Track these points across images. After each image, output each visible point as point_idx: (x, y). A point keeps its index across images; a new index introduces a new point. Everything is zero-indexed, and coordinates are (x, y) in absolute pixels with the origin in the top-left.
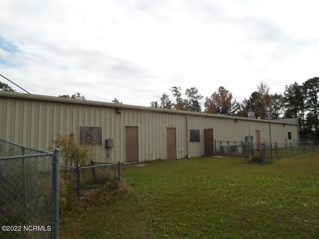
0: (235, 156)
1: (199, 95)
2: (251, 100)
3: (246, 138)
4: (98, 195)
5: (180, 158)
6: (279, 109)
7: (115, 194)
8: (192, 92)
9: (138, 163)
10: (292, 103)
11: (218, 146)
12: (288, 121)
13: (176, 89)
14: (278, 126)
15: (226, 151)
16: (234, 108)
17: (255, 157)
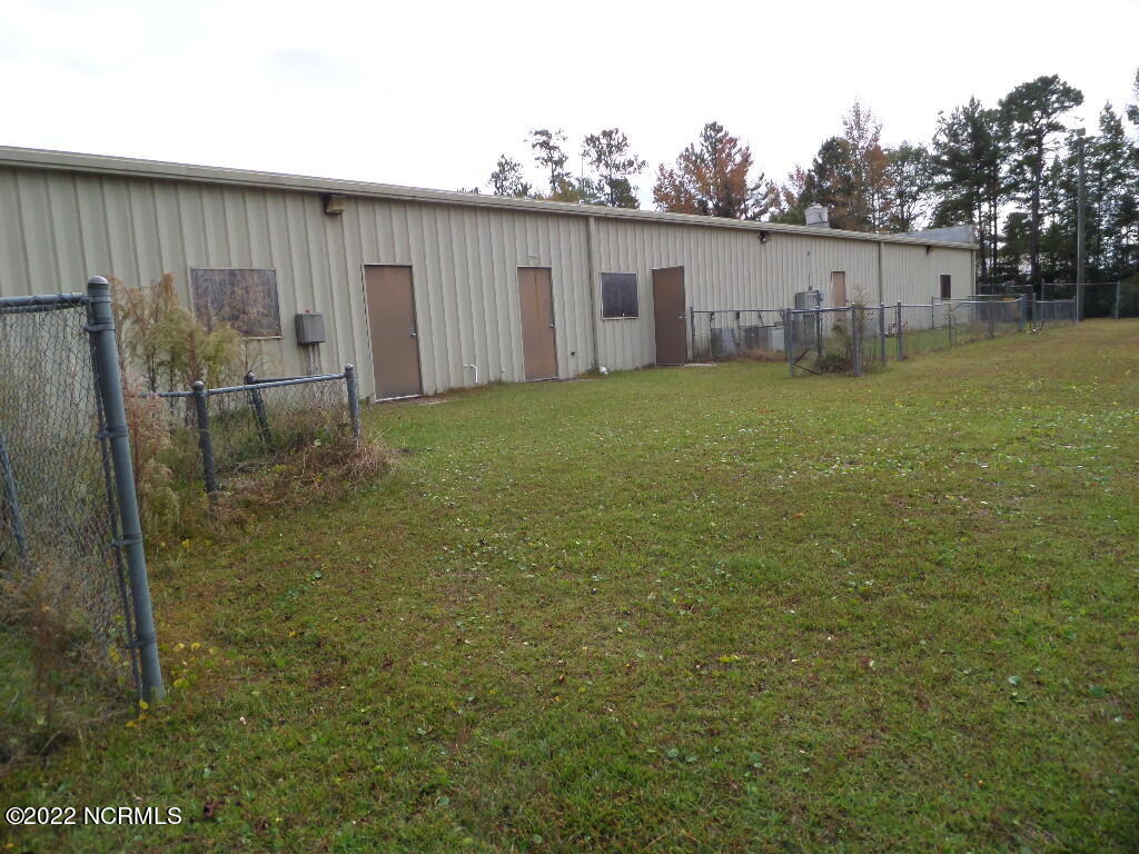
0: (759, 359)
1: (633, 159)
2: (820, 169)
3: (799, 298)
4: (282, 486)
5: (572, 375)
6: (915, 199)
7: (345, 476)
8: (605, 146)
9: (423, 396)
10: (960, 178)
11: (700, 331)
12: (943, 236)
13: (544, 138)
14: (907, 252)
15: (728, 345)
16: (757, 203)
17: (828, 355)
